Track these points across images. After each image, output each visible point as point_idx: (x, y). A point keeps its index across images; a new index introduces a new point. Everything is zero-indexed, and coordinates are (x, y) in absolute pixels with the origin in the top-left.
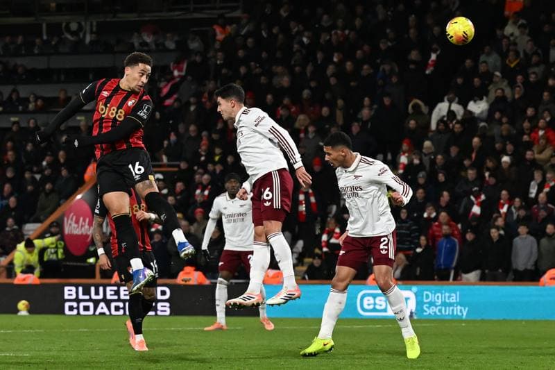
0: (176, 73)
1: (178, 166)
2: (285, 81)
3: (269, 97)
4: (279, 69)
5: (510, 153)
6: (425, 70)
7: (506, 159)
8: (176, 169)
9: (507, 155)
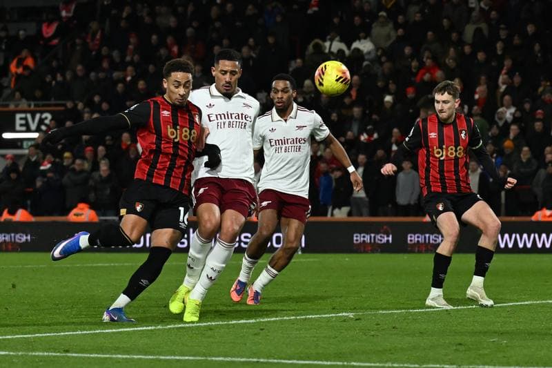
0: (64, 13)
1: (64, 105)
2: (172, 22)
3: (154, 37)
4: (164, 9)
5: (393, 92)
6: (307, 10)
7: (388, 98)
8: (63, 108)
9: (390, 94)
